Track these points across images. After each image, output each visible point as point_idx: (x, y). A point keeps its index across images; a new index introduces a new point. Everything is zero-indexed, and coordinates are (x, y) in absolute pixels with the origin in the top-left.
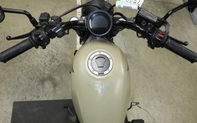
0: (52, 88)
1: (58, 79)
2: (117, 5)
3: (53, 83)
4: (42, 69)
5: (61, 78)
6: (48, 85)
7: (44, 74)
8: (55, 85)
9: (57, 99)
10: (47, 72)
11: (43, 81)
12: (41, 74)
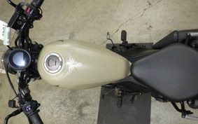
0: (89, 107)
1: (82, 101)
2: (8, 44)
3: (85, 106)
4: (71, 115)
5: (82, 97)
6: (85, 110)
7: (75, 112)
8: (87, 104)
9: (98, 104)
10: (75, 110)
11: (82, 115)
12: (75, 116)
